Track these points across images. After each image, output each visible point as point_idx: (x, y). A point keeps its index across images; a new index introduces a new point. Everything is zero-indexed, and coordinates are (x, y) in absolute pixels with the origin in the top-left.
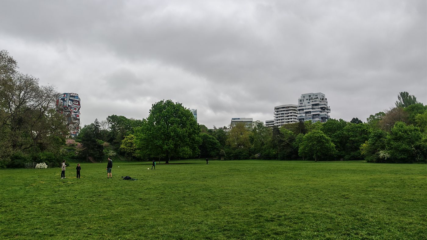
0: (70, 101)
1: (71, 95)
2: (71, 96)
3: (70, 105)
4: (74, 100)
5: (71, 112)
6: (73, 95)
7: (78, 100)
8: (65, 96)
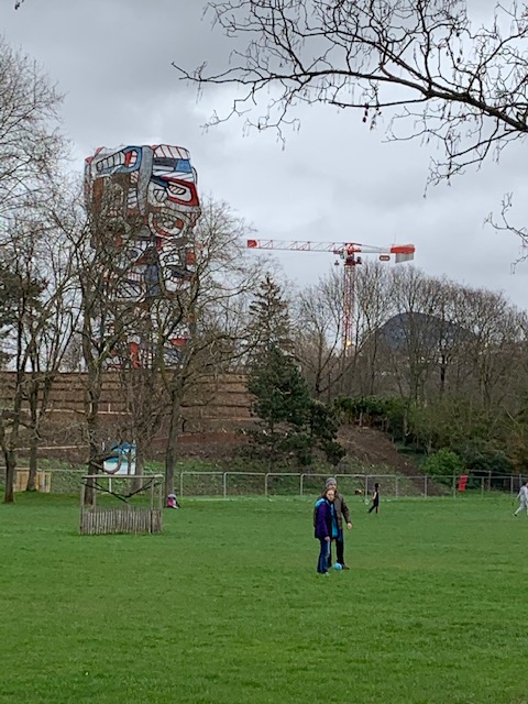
0: (152, 186)
1: (159, 153)
2: (157, 161)
3: (154, 203)
4: (171, 179)
5: (158, 240)
6: (168, 155)
7: (188, 178)
8: (133, 160)
